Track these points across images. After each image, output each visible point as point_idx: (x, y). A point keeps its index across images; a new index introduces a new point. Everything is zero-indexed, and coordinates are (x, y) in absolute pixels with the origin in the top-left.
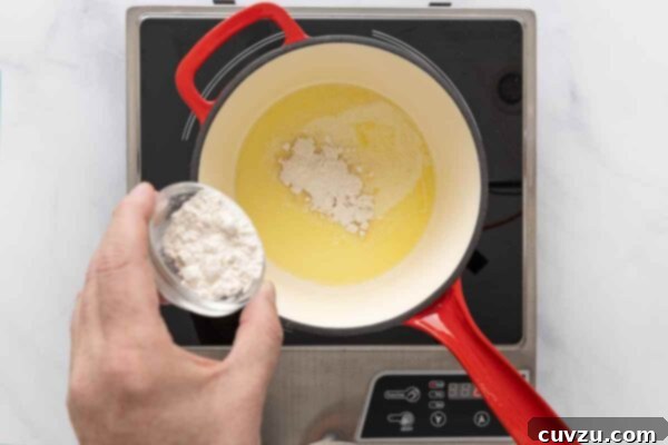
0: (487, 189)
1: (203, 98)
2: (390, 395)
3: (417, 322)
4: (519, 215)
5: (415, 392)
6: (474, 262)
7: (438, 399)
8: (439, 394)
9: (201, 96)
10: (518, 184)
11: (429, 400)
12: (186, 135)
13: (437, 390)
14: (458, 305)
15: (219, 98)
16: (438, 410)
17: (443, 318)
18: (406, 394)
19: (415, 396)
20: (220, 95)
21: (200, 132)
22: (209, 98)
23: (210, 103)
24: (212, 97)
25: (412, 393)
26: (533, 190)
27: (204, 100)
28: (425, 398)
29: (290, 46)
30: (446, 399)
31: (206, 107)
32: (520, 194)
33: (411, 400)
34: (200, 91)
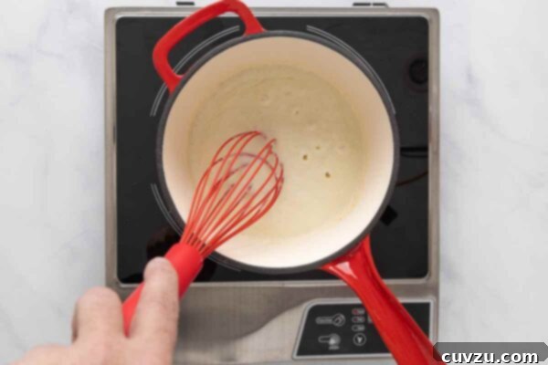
0: (398, 152)
1: (174, 72)
2: (320, 321)
3: (331, 268)
4: (425, 174)
5: (342, 318)
6: (387, 215)
7: (360, 324)
8: (360, 320)
9: (173, 71)
10: (425, 149)
11: (352, 324)
12: (154, 112)
13: (359, 316)
14: (365, 256)
15: (187, 73)
16: (360, 332)
17: (351, 266)
18: (334, 319)
19: (340, 321)
20: (189, 70)
21: (169, 99)
22: (179, 73)
23: (180, 76)
24: (182, 71)
25: (339, 318)
26: (437, 153)
27: (175, 74)
28: (349, 323)
29: (249, 37)
30: (365, 323)
31: (176, 80)
32: (426, 157)
33: (337, 325)
34: (173, 66)
